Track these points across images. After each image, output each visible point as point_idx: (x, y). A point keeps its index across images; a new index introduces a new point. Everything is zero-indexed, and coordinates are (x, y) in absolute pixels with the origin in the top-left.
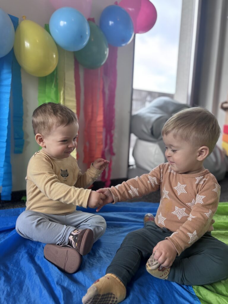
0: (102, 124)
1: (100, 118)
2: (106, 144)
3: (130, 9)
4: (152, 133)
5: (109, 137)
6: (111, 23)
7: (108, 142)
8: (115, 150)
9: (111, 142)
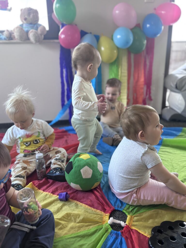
0: (143, 83)
1: (142, 80)
2: (147, 94)
3: (163, 12)
4: (176, 87)
5: (148, 90)
6: (148, 26)
7: (148, 93)
8: (153, 97)
9: (150, 93)
